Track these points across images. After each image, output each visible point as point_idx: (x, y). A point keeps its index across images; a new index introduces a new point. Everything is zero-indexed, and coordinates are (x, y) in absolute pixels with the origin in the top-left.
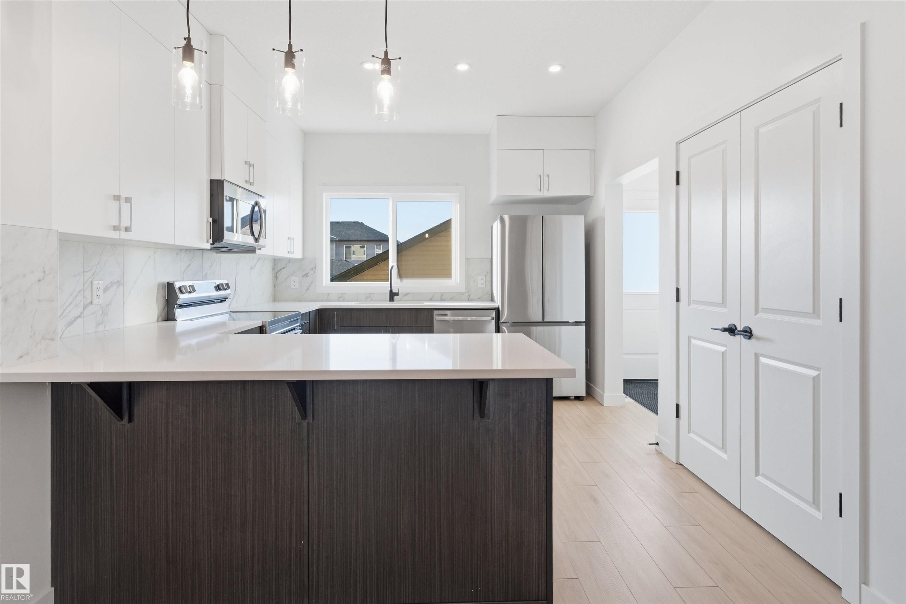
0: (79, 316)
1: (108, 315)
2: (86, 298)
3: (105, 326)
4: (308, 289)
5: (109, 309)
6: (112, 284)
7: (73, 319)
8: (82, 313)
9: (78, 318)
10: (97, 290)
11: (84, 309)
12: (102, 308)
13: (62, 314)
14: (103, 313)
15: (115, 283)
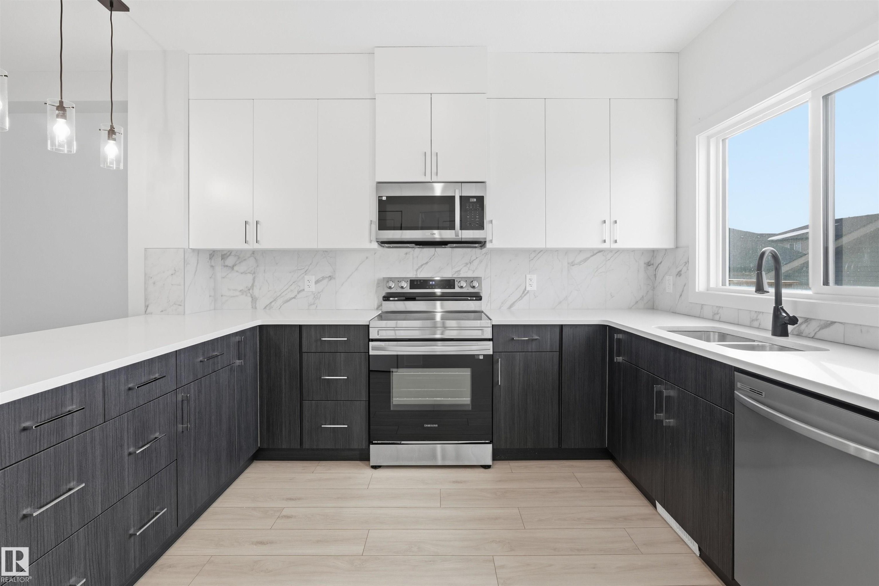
0: (294, 298)
1: (319, 299)
2: (300, 287)
3: (317, 306)
4: (681, 296)
5: (320, 295)
6: (323, 278)
7: (289, 299)
8: (296, 296)
9: (293, 299)
10: (308, 282)
11: (298, 293)
12: (315, 294)
13: (280, 295)
14: (314, 297)
15: (326, 277)
